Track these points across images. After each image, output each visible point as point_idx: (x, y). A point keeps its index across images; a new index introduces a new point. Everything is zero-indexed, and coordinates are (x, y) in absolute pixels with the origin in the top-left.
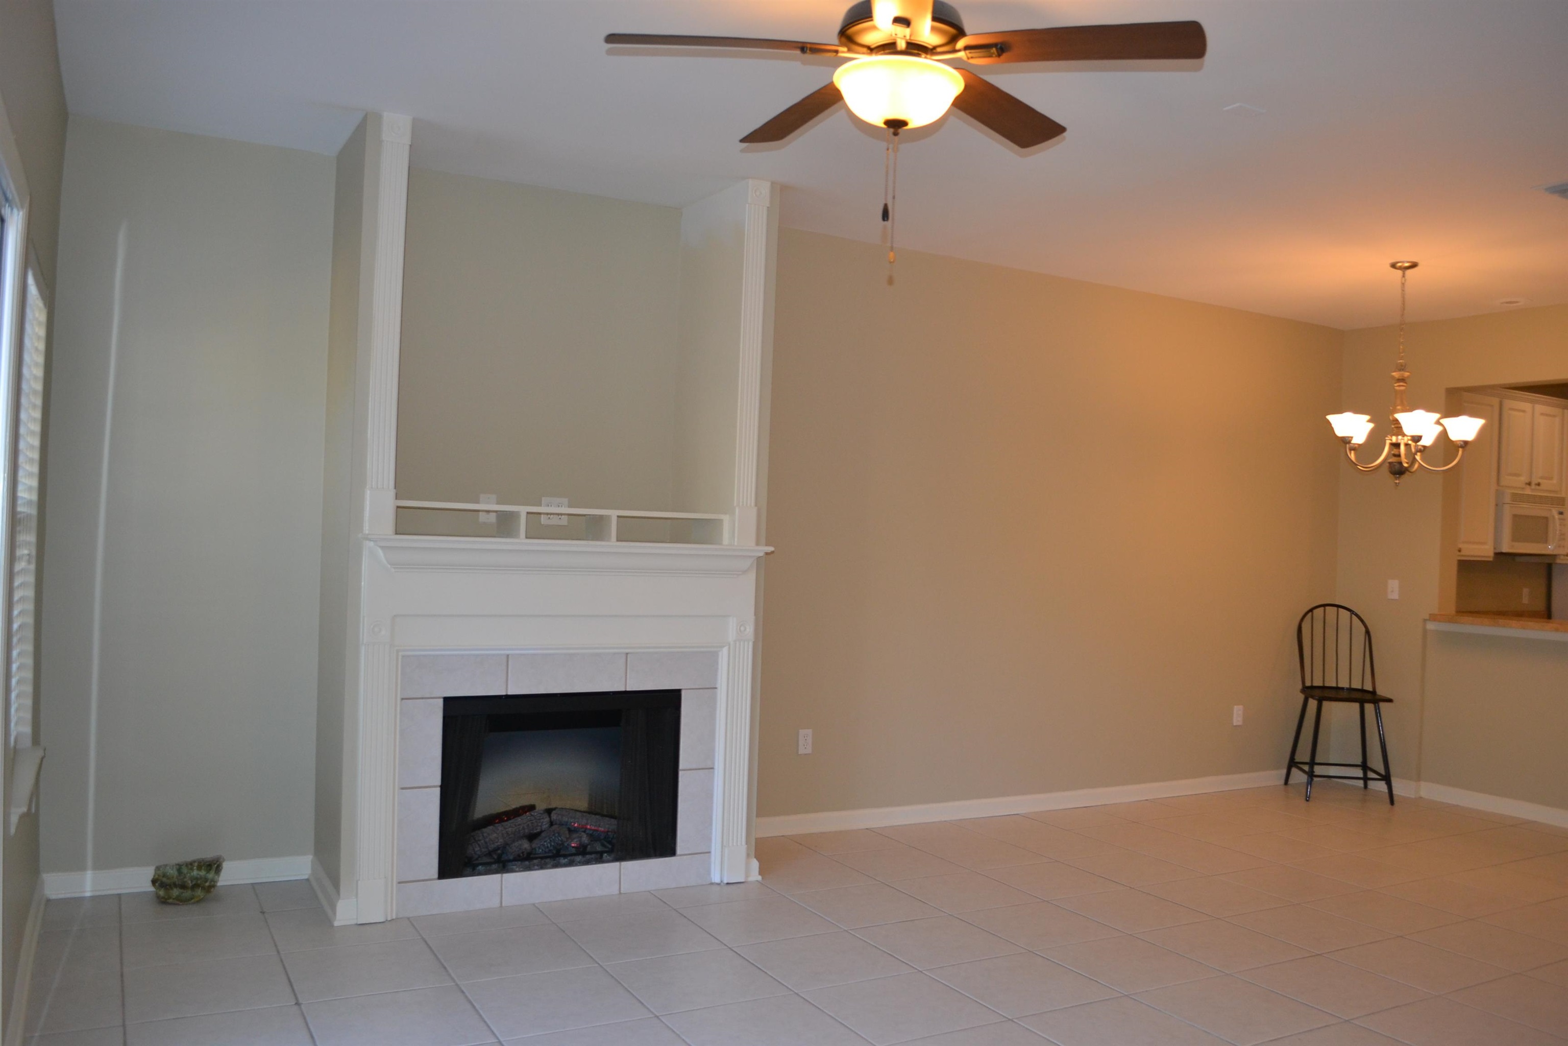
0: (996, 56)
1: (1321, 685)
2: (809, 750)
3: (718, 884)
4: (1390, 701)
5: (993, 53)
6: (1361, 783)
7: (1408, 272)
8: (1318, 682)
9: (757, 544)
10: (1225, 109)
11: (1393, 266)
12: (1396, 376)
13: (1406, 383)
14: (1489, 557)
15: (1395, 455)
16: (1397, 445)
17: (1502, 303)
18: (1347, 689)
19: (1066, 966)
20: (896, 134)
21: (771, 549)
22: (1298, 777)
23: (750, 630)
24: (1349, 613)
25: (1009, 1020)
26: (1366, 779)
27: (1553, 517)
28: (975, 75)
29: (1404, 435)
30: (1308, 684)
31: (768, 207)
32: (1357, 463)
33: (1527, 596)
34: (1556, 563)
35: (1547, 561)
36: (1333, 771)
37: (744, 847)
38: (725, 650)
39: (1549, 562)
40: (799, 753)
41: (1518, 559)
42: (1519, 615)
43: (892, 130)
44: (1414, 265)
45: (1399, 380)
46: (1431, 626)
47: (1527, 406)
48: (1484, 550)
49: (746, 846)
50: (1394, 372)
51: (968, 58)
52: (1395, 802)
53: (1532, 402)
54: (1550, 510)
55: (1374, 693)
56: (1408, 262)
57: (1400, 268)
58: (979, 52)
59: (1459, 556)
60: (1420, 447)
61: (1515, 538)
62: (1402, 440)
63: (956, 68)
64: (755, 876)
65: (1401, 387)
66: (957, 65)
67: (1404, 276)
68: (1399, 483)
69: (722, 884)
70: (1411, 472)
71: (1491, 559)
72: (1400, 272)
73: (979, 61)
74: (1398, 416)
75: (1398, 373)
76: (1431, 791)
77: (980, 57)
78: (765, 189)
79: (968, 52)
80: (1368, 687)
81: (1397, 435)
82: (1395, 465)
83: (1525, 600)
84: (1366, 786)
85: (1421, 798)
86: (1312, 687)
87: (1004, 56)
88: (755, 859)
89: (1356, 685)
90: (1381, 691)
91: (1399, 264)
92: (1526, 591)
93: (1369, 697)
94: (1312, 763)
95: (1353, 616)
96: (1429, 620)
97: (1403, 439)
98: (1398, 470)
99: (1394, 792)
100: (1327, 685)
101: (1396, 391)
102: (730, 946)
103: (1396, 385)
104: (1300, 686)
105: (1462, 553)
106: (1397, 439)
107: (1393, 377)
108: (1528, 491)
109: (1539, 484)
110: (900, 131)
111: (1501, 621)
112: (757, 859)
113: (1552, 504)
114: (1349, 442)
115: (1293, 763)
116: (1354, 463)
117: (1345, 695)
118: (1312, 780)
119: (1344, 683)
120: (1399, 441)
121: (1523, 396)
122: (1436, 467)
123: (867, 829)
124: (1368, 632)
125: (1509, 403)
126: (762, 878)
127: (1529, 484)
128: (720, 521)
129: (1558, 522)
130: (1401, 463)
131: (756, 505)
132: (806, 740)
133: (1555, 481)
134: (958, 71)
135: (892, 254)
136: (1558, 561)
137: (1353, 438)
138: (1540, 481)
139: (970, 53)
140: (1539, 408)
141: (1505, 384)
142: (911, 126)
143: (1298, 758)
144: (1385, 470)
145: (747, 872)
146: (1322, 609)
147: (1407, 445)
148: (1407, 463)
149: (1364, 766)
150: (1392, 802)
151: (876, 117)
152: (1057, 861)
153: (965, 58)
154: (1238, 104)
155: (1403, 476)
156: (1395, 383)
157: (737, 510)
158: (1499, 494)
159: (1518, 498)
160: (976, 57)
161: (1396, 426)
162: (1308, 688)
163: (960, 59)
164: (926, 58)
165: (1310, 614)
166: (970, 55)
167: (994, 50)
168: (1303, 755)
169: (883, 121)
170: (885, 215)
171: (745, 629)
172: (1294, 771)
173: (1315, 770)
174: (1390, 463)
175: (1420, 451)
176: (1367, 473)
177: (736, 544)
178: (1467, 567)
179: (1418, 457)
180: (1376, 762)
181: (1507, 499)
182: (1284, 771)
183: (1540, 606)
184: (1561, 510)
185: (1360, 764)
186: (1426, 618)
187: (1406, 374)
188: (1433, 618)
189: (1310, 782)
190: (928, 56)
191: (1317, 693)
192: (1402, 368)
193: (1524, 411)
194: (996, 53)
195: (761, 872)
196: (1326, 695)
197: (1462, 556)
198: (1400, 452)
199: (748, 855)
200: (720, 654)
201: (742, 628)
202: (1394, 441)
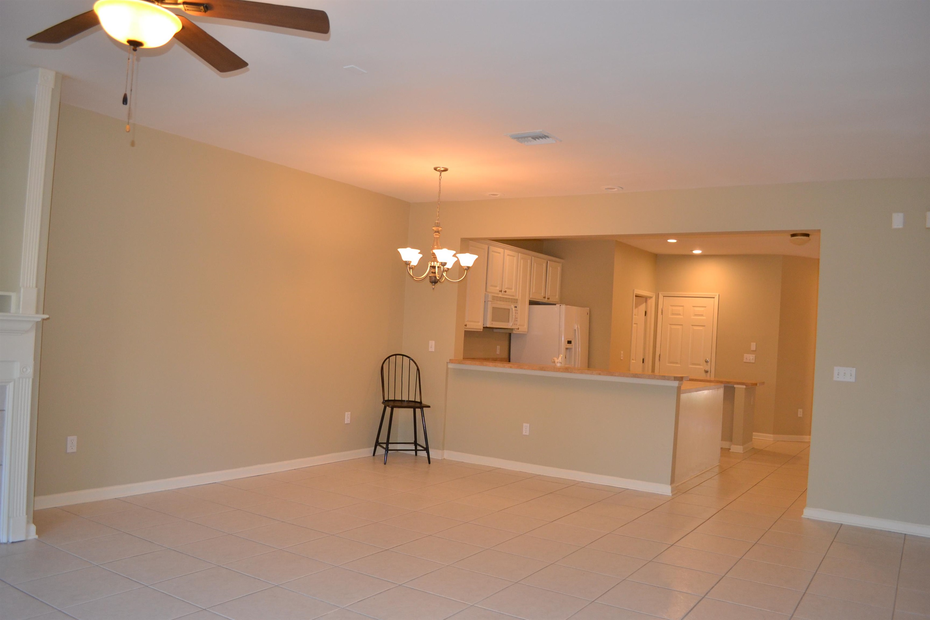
0: (203, 12)
1: (393, 399)
2: (75, 450)
3: (5, 544)
4: (429, 407)
5: (202, 9)
6: (414, 453)
7: (443, 173)
8: (392, 398)
9: (37, 312)
10: (344, 67)
11: (435, 169)
12: (435, 229)
13: (440, 234)
14: (481, 329)
15: (432, 273)
16: (434, 267)
17: (489, 195)
18: (407, 401)
19: (241, 572)
20: (135, 50)
21: (46, 316)
22: (380, 451)
23: (30, 371)
24: (409, 359)
25: (204, 609)
26: (416, 450)
27: (512, 309)
28: (189, 21)
29: (438, 262)
30: (386, 399)
31: (53, 89)
32: (414, 277)
33: (499, 350)
34: (513, 333)
35: (509, 331)
36: (399, 447)
37: (25, 516)
38: (11, 385)
39: (510, 332)
40: (68, 452)
41: (495, 330)
42: (495, 360)
43: (132, 47)
44: (446, 170)
45: (436, 232)
46: (451, 366)
47: (501, 250)
48: (478, 326)
49: (27, 516)
50: (434, 227)
51: (185, 10)
52: (431, 462)
53: (504, 248)
54: (511, 305)
55: (421, 403)
56: (443, 168)
57: (439, 171)
58: (193, 7)
59: (465, 328)
60: (445, 269)
61: (493, 320)
62: (437, 265)
63: (177, 15)
64: (33, 535)
65: (436, 235)
66: (178, 13)
67: (440, 175)
68: (434, 288)
69: (8, 543)
70: (440, 282)
71: (482, 330)
72: (439, 173)
73: (192, 13)
74: (435, 251)
75: (436, 228)
76: (449, 455)
77: (193, 10)
78: (51, 76)
79: (185, 6)
80: (418, 400)
81: (434, 262)
82: (432, 278)
83: (498, 352)
84: (416, 454)
85: (444, 459)
86: (388, 401)
87: (209, 12)
88: (33, 524)
89: (412, 399)
90: (424, 402)
91: (439, 169)
92: (498, 347)
93: (418, 405)
94: (388, 443)
95: (411, 360)
96: (450, 363)
98: (434, 281)
99: (430, 457)
100: (396, 399)
101: (434, 237)
102: (12, 585)
103: (434, 234)
104: (382, 401)
105: (467, 327)
106: (434, 264)
107: (433, 230)
108: (500, 295)
109: (506, 292)
110: (138, 48)
111: (485, 363)
112: (35, 524)
113: (511, 302)
114: (409, 264)
115: (377, 444)
116: (411, 276)
117: (405, 404)
118: (387, 452)
119: (405, 398)
120: (435, 265)
121: (496, 244)
122: (453, 280)
123: (115, 498)
124: (418, 369)
125: (492, 248)
126: (39, 537)
127: (501, 291)
128: (9, 297)
129: (514, 312)
130: (435, 277)
131: (36, 287)
132: (72, 443)
133: (513, 290)
134: (179, 18)
135: (128, 127)
136: (514, 332)
137: (412, 262)
138: (506, 290)
139: (187, 7)
140: (507, 252)
141: (490, 238)
142: (146, 46)
143: (380, 441)
144: (428, 279)
145: (27, 533)
146: (395, 356)
147: (438, 267)
148: (439, 277)
149: (416, 443)
150: (429, 463)
151: (123, 38)
152: (238, 509)
153: (183, 9)
154: (353, 66)
155: (436, 284)
156: (434, 233)
157: (22, 290)
158: (486, 296)
159: (495, 298)
160: (190, 10)
161: (434, 256)
162: (386, 401)
163: (180, 10)
164: (158, 5)
165: (388, 359)
166: (187, 8)
167: (202, 7)
168: (383, 439)
169: (126, 40)
170: (125, 101)
171: (27, 370)
172: (378, 447)
173: (389, 447)
174: (430, 277)
175: (446, 271)
176: (420, 281)
177: (21, 312)
178: (469, 334)
179: (445, 274)
180: (421, 441)
181: (490, 299)
182: (373, 448)
183: (505, 355)
184: (516, 305)
185: (413, 442)
186: (448, 362)
187: (440, 229)
188: (451, 361)
189: (386, 454)
190: (160, 4)
191: (391, 404)
192: (438, 225)
193: (500, 253)
194: (204, 10)
195: (37, 533)
196: (396, 405)
197: (467, 328)
198: (435, 271)
199: (28, 522)
200: (8, 387)
201: (24, 370)
202: (433, 265)
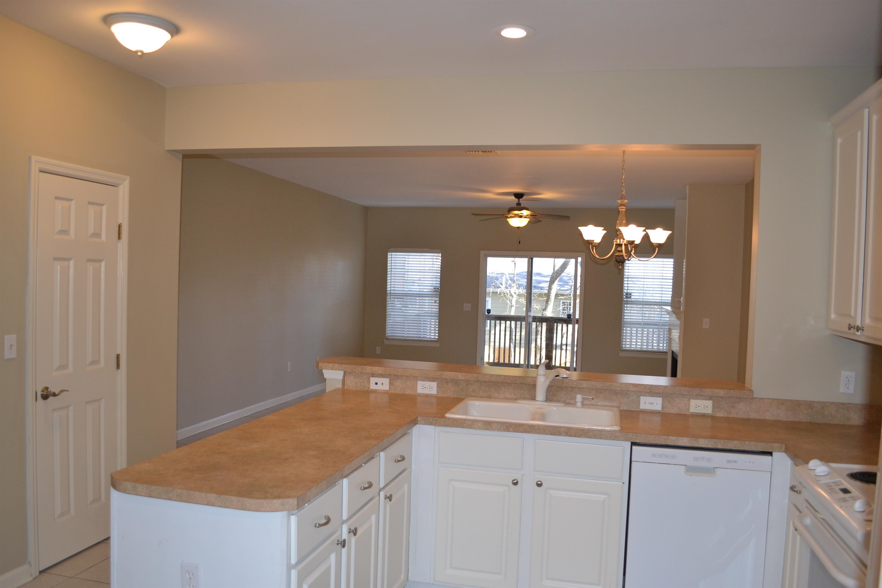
15: (619, 251)
16: (621, 245)
29: (624, 239)
81: (620, 239)
82: (619, 257)
97: (624, 242)
103: (619, 208)
106: (620, 241)
120: (621, 243)
161: (619, 234)
187: (626, 201)
192: (623, 198)
198: (622, 249)
202: (618, 242)
